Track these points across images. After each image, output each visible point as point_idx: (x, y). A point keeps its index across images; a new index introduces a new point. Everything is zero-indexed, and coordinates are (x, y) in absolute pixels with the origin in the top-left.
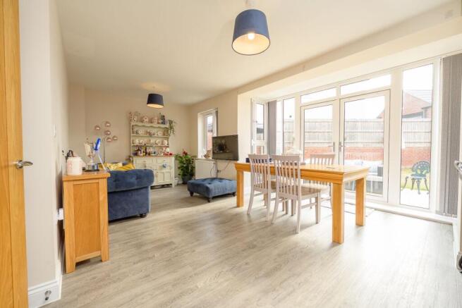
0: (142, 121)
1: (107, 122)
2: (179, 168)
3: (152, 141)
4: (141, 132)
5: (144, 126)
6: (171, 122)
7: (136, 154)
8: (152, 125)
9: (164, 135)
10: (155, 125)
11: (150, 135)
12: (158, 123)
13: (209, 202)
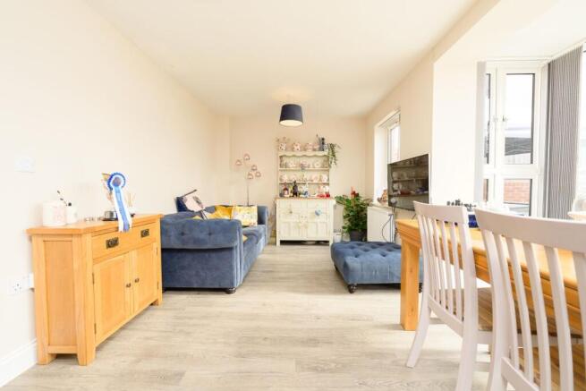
0: (293, 149)
1: (246, 155)
2: (345, 217)
3: (307, 176)
4: (292, 163)
5: (294, 156)
6: (332, 147)
7: (282, 195)
8: (304, 153)
9: (323, 166)
10: (310, 153)
11: (303, 167)
12: (314, 150)
13: (351, 291)
